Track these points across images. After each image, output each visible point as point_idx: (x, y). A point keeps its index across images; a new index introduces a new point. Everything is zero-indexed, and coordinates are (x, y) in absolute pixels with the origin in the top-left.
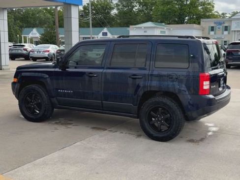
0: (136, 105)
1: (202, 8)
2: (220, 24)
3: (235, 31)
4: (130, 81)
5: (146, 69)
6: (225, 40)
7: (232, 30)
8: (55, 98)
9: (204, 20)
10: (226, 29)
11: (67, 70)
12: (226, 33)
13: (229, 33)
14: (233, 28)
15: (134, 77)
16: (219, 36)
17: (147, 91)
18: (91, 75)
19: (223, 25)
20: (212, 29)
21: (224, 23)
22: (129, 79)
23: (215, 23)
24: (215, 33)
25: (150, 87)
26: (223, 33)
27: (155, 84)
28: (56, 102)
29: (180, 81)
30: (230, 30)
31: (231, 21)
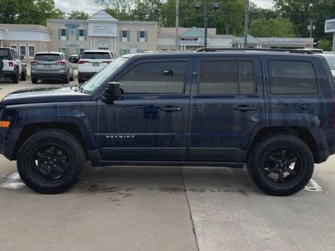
0: (245, 149)
1: (38, 3)
2: (73, 26)
3: (93, 37)
4: (237, 114)
5: (258, 97)
6: (81, 47)
7: (90, 35)
8: (96, 150)
9: (51, 20)
10: (82, 33)
11: (115, 102)
12: (82, 38)
13: (85, 39)
14: (90, 33)
15: (244, 109)
16: (73, 43)
17: (265, 128)
18: (170, 109)
19: (77, 28)
20: (63, 33)
21: (78, 26)
22: (235, 111)
23: (66, 25)
24: (68, 39)
25: (270, 121)
26: (78, 39)
27: (276, 117)
28: (98, 155)
29: (311, 113)
30: (86, 34)
31: (87, 23)
